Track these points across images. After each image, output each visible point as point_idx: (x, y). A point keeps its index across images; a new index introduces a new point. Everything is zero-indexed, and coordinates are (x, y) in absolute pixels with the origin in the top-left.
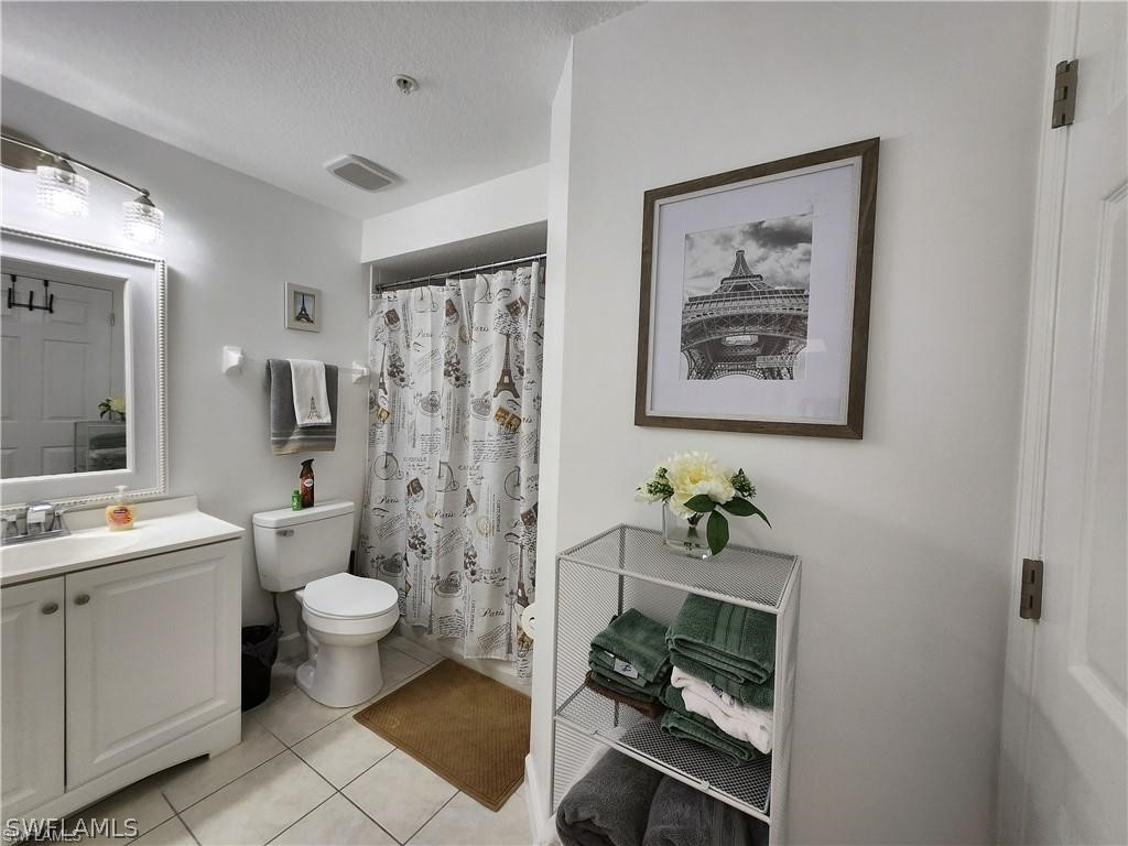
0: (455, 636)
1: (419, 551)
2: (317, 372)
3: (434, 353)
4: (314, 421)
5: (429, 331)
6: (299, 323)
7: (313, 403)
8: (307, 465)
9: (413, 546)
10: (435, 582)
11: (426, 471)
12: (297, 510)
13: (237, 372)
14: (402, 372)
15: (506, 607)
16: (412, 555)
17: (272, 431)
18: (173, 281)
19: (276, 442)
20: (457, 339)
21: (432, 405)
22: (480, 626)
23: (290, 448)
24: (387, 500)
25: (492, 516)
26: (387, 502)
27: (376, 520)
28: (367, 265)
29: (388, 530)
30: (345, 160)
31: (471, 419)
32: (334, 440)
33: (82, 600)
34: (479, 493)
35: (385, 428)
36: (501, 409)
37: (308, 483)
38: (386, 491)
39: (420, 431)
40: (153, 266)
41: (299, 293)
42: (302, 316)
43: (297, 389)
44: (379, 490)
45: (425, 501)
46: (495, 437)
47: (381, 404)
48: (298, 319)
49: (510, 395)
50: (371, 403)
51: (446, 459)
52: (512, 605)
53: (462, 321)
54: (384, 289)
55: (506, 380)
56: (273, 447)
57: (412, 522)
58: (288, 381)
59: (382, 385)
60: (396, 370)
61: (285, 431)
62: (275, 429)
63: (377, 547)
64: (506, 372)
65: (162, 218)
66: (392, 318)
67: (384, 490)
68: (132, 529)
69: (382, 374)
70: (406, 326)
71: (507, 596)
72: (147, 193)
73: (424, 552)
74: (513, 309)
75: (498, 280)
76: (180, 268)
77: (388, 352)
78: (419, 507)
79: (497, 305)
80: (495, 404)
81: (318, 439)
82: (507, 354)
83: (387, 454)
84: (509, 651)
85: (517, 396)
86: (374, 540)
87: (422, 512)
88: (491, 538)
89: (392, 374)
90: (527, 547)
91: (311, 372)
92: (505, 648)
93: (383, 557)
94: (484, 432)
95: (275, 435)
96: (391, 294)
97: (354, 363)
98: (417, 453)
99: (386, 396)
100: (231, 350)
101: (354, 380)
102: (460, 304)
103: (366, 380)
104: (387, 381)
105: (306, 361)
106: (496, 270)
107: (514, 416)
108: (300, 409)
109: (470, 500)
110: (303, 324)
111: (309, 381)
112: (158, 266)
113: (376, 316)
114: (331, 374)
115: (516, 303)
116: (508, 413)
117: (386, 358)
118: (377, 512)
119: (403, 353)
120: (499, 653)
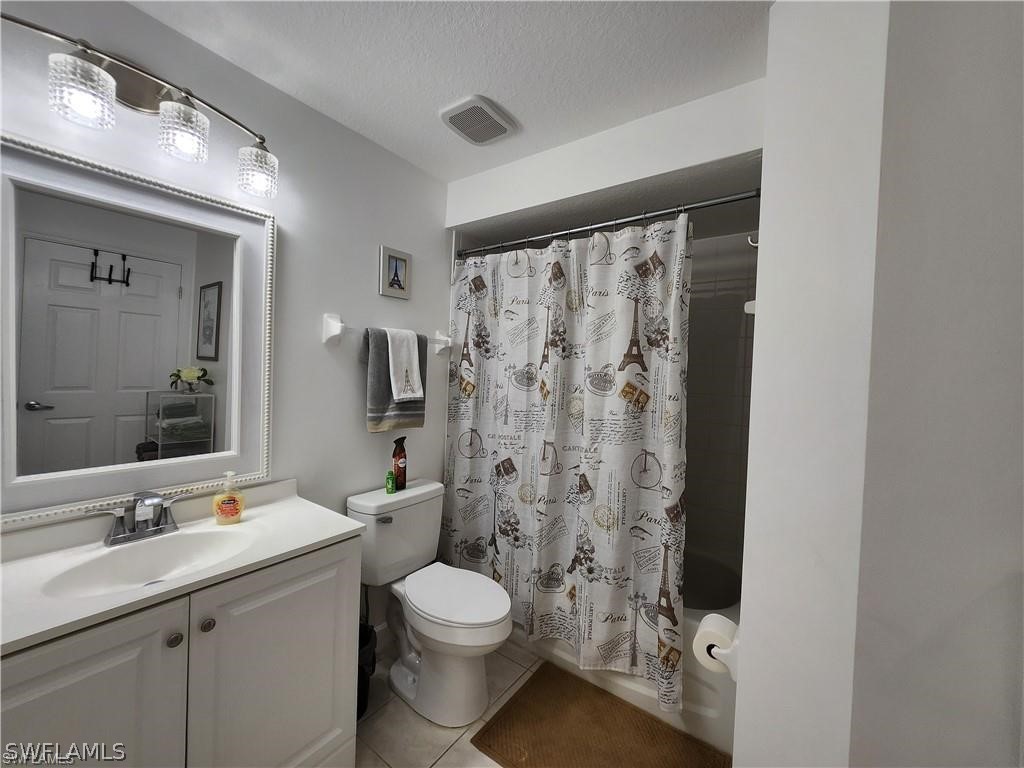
0: (557, 636)
1: (511, 538)
2: (411, 342)
3: (531, 321)
4: (409, 395)
5: (525, 298)
6: (391, 289)
7: (407, 376)
8: (400, 442)
9: (504, 532)
10: (537, 575)
11: (521, 451)
12: (392, 493)
13: (335, 342)
14: (487, 343)
15: (629, 612)
16: (501, 541)
17: (369, 406)
18: (280, 240)
19: (373, 419)
20: (564, 306)
21: (527, 378)
22: (600, 633)
23: (386, 426)
24: (471, 480)
25: (616, 507)
26: (472, 481)
27: (460, 502)
28: (450, 229)
29: (471, 512)
30: (470, 101)
31: (587, 395)
32: (423, 415)
33: (208, 626)
34: (596, 479)
35: (471, 403)
36: (628, 385)
37: (401, 463)
38: (471, 470)
39: (513, 407)
40: (264, 221)
41: (393, 257)
42: (395, 283)
43: (394, 360)
44: (462, 469)
45: (519, 483)
46: (621, 416)
47: (465, 376)
48: (391, 285)
49: (637, 368)
50: (451, 375)
51: (551, 439)
52: (637, 610)
53: (569, 286)
54: (468, 255)
55: (635, 351)
56: (369, 424)
57: (502, 506)
58: (385, 353)
59: (466, 357)
60: (482, 341)
61: (381, 407)
62: (372, 404)
63: (461, 531)
64: (634, 342)
65: (277, 166)
66: (478, 285)
67: (468, 469)
68: (239, 522)
69: (466, 345)
70: (494, 293)
71: (630, 598)
72: (263, 139)
73: (516, 539)
74: (642, 271)
75: (623, 239)
76: (287, 227)
77: (473, 320)
78: (512, 489)
79: (622, 266)
80: (620, 379)
81: (412, 416)
82: (636, 321)
83: (473, 430)
84: (634, 663)
85: (645, 369)
86: (458, 523)
87: (515, 495)
88: (615, 532)
89: (477, 345)
90: (673, 548)
91: (405, 343)
92: (627, 660)
93: (466, 542)
94: (602, 411)
95: (372, 411)
96: (478, 260)
97: (438, 332)
98: (509, 430)
99: (472, 369)
100: (330, 317)
101: (437, 352)
102: (568, 266)
103: (449, 350)
104: (473, 353)
105: (400, 332)
106: (619, 227)
107: (642, 392)
108: (397, 382)
109: (584, 486)
110: (396, 291)
111: (404, 353)
112: (269, 222)
113: (458, 284)
114: (422, 343)
115: (646, 263)
116: (635, 389)
117: (471, 327)
118: (462, 493)
119: (489, 321)
120: (621, 665)
